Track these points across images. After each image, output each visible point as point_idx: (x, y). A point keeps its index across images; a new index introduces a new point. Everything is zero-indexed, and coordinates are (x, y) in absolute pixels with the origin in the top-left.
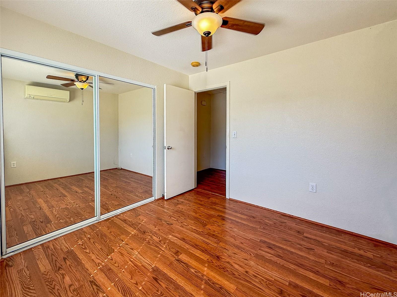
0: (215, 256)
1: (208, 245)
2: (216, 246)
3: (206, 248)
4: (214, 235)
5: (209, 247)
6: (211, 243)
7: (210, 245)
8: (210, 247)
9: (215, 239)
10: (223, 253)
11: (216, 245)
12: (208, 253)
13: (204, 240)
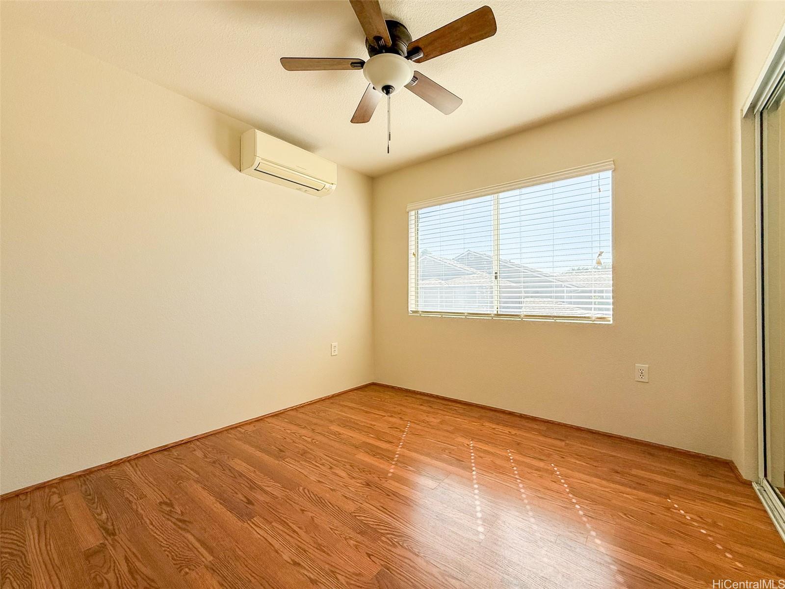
0: (371, 487)
1: (382, 505)
2: (365, 504)
3: (386, 499)
4: (362, 533)
5: (382, 501)
6: (375, 509)
7: (378, 505)
8: (379, 502)
9: (361, 521)
10: (356, 491)
11: (366, 506)
12: (384, 490)
13: (390, 516)
